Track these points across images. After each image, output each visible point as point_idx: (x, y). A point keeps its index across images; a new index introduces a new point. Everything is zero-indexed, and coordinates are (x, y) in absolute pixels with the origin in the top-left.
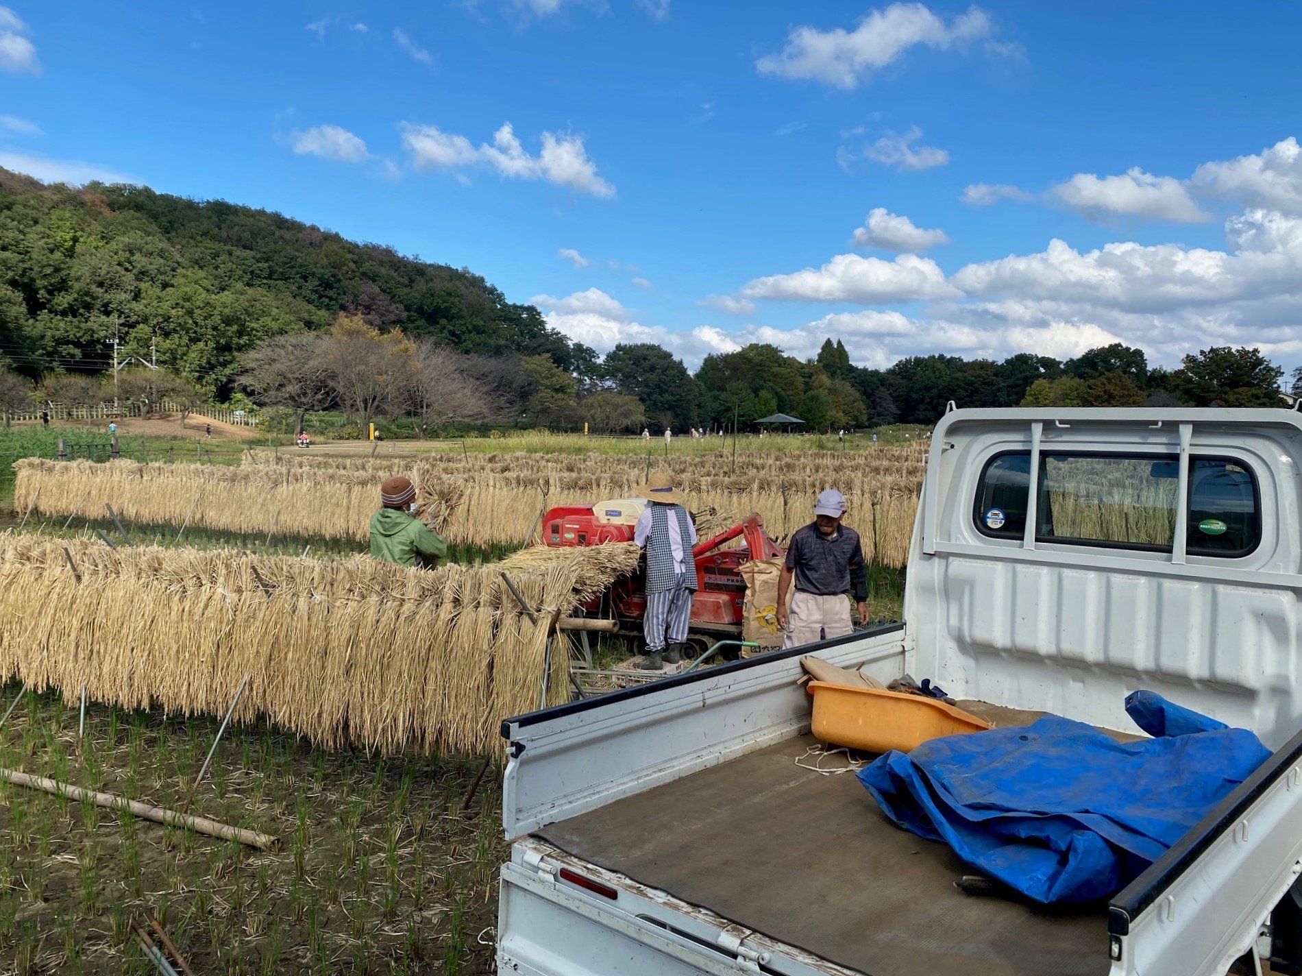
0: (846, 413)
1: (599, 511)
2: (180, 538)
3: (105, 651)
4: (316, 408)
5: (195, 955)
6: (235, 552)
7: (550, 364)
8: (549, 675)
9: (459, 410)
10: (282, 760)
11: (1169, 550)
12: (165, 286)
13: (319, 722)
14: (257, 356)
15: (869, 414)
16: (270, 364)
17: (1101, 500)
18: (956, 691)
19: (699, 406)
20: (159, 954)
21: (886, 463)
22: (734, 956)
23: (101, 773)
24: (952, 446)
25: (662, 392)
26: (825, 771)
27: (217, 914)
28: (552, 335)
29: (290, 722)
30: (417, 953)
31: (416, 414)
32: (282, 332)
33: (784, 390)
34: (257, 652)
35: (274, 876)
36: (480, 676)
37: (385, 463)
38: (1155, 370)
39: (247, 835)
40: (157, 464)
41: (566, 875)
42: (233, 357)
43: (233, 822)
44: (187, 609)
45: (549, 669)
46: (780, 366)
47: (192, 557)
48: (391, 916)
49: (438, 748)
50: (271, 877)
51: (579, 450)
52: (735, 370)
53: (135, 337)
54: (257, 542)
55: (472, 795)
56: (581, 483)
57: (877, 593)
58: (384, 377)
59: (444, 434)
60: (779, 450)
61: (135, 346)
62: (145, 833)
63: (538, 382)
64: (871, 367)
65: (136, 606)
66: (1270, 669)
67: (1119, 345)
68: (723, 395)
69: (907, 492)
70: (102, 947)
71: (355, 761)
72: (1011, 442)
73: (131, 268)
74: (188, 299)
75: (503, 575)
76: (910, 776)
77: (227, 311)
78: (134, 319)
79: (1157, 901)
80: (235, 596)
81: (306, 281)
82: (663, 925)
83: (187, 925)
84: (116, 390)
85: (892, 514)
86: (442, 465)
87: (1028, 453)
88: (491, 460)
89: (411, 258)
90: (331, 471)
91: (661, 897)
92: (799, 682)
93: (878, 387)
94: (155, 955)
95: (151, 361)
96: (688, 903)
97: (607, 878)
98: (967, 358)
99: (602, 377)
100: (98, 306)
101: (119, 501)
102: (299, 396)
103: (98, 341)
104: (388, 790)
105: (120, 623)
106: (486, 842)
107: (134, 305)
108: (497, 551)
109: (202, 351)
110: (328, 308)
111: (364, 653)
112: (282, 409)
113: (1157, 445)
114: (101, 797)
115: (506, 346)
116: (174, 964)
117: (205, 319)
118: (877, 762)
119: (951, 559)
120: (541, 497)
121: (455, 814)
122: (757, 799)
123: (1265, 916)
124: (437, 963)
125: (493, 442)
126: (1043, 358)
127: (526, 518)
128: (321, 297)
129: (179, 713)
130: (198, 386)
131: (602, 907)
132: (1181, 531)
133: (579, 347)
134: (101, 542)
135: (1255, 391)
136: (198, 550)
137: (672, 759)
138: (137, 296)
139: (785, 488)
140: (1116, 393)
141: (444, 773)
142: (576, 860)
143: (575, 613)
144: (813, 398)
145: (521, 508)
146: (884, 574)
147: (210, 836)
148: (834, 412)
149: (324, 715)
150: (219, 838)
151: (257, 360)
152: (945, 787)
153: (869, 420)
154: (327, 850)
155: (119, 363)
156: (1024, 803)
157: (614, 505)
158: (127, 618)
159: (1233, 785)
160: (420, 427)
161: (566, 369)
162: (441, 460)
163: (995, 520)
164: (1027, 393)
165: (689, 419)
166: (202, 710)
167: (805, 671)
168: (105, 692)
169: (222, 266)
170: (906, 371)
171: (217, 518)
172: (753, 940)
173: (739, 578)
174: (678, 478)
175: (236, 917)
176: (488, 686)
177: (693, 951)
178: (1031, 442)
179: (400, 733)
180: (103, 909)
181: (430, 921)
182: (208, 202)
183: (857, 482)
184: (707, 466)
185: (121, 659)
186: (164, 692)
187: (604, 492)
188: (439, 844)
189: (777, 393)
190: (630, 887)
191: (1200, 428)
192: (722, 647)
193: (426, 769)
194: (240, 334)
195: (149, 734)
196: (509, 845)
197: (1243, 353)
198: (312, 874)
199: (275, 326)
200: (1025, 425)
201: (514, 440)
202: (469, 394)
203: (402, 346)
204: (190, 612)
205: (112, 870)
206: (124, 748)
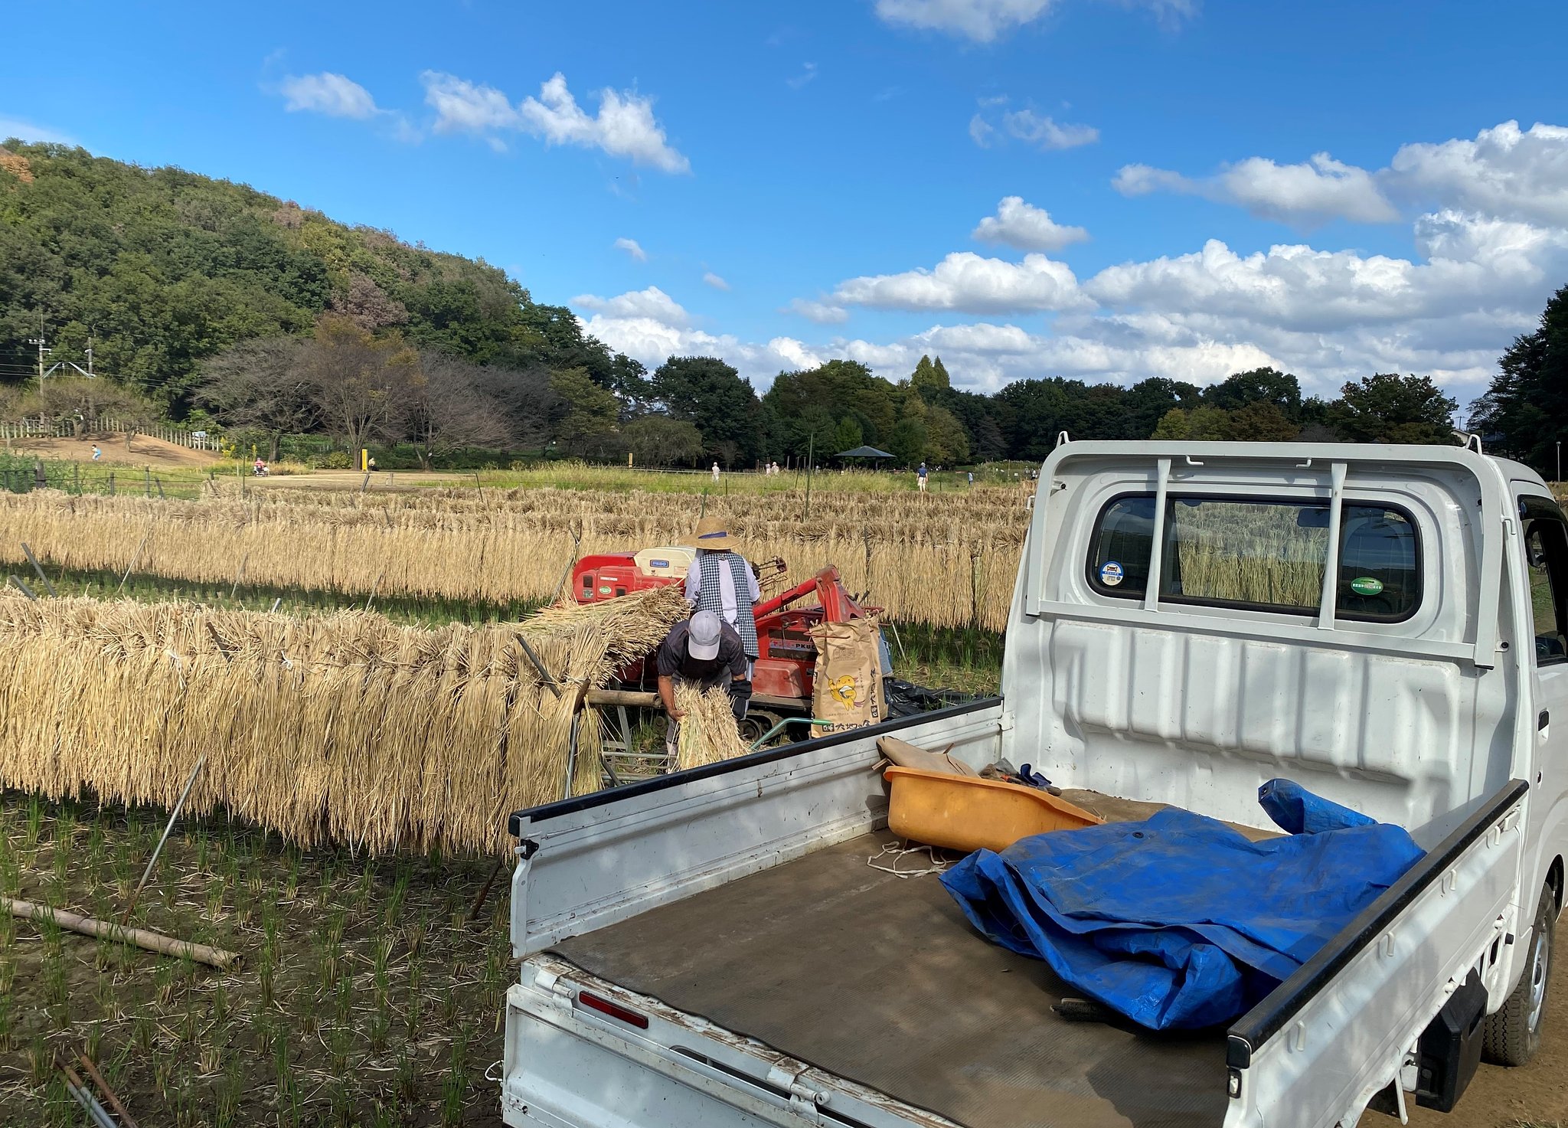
0: (944, 446)
1: (642, 561)
2: (122, 586)
3: (23, 726)
4: (295, 430)
5: (135, 1097)
6: (186, 605)
7: (586, 380)
8: (575, 758)
9: (473, 435)
10: (248, 859)
11: (1315, 613)
12: (103, 272)
13: (292, 813)
14: (221, 363)
15: (971, 448)
16: (238, 374)
17: (1240, 554)
18: (1061, 777)
19: (768, 435)
20: (89, 1096)
21: (989, 507)
22: (787, 1095)
23: (17, 876)
24: (1063, 487)
25: (724, 416)
26: (902, 873)
27: (163, 1047)
28: (589, 344)
29: (256, 815)
30: (411, 1091)
31: (420, 439)
32: (252, 335)
33: (871, 417)
34: (215, 728)
35: (234, 1001)
36: (490, 761)
37: (378, 498)
38: (1309, 400)
39: (201, 951)
40: (93, 496)
41: (587, 999)
42: (192, 364)
43: (185, 935)
44: (126, 675)
45: (576, 752)
46: (866, 388)
47: (132, 611)
48: (379, 1048)
49: (439, 845)
50: (231, 1002)
51: (621, 487)
52: (812, 392)
53: (66, 338)
54: (219, 594)
55: (481, 902)
56: (621, 526)
57: (974, 662)
58: (380, 392)
59: (454, 464)
60: (864, 490)
61: (66, 348)
62: (75, 949)
63: (571, 402)
64: (976, 390)
65: (62, 671)
66: (1427, 754)
67: (1269, 369)
68: (798, 423)
69: (1012, 542)
70: (18, 1087)
71: (337, 861)
72: (1134, 482)
73: (57, 249)
74: (133, 291)
75: (519, 637)
76: (1001, 879)
77: (181, 306)
78: (64, 314)
79: (1286, 1027)
80: (187, 660)
81: (284, 272)
82: (703, 1059)
83: (125, 1061)
84: (42, 403)
85: (994, 568)
86: (450, 502)
87: (1152, 496)
88: (512, 496)
89: (414, 245)
90: (311, 507)
91: (700, 1025)
92: (875, 768)
93: (983, 416)
94: (85, 1097)
95: (87, 368)
96: (733, 1032)
97: (637, 1003)
98: (1089, 383)
99: (650, 398)
100: (18, 297)
101: (45, 542)
102: (274, 414)
103: (18, 341)
104: (378, 896)
105: (41, 691)
106: (498, 959)
107: (64, 296)
108: (517, 609)
109: (151, 356)
110: (309, 304)
111: (346, 732)
112: (252, 429)
113: (1304, 488)
114: (18, 906)
115: (532, 357)
116: (108, 1108)
117: (154, 316)
118: (964, 863)
119: (1059, 621)
120: (571, 542)
121: (460, 925)
122: (822, 907)
123: (1411, 1042)
124: (434, 1104)
125: (514, 474)
126: (1179, 383)
127: (553, 567)
128: (301, 291)
129: (116, 804)
130: (147, 400)
131: (630, 1037)
132: (1330, 590)
133: (622, 360)
134: (17, 591)
135: (1423, 427)
136: (140, 603)
137: (720, 859)
138: (67, 285)
139: (868, 535)
140: (1263, 426)
141: (448, 876)
142: (599, 982)
143: (611, 684)
144: (904, 428)
145: (546, 556)
146: (983, 639)
147: (155, 952)
148: (930, 446)
149: (298, 806)
150: (167, 956)
151: (221, 369)
152: (1043, 894)
153: (971, 454)
154: (302, 969)
155: (46, 370)
156: (1134, 912)
157: (661, 553)
158: (51, 686)
159: (1380, 890)
160: (424, 455)
161: (606, 387)
162: (449, 496)
163: (1112, 575)
164: (1159, 425)
165: (757, 450)
166: (146, 799)
167: (883, 754)
168: (25, 777)
169: (176, 250)
170: (1018, 396)
171: (169, 564)
172: (810, 1077)
173: (809, 643)
174: (740, 522)
175: (187, 1052)
176: (501, 772)
177: (737, 1089)
178: (1156, 482)
179: (392, 828)
180: (20, 1042)
181: (426, 1053)
182: (159, 169)
183: (954, 529)
184: (776, 508)
185: (43, 736)
186: (98, 778)
187: (650, 537)
188: (440, 961)
189: (862, 421)
190: (664, 1013)
191: (1356, 468)
192: (790, 725)
193: (425, 871)
194: (200, 335)
195: (80, 828)
196: (519, 964)
197: (1413, 382)
198: (283, 998)
199: (243, 328)
200: (1148, 463)
201: (539, 474)
202: (485, 415)
203: (402, 354)
204: (130, 678)
205: (32, 994)
206: (48, 845)
